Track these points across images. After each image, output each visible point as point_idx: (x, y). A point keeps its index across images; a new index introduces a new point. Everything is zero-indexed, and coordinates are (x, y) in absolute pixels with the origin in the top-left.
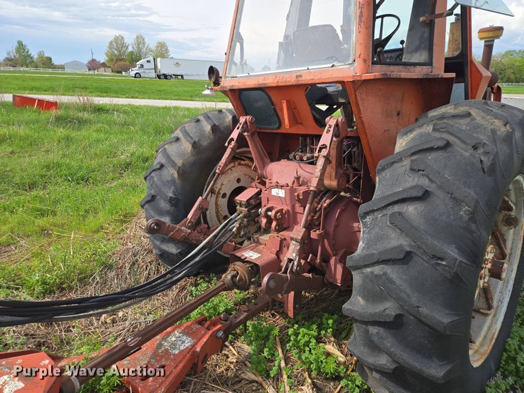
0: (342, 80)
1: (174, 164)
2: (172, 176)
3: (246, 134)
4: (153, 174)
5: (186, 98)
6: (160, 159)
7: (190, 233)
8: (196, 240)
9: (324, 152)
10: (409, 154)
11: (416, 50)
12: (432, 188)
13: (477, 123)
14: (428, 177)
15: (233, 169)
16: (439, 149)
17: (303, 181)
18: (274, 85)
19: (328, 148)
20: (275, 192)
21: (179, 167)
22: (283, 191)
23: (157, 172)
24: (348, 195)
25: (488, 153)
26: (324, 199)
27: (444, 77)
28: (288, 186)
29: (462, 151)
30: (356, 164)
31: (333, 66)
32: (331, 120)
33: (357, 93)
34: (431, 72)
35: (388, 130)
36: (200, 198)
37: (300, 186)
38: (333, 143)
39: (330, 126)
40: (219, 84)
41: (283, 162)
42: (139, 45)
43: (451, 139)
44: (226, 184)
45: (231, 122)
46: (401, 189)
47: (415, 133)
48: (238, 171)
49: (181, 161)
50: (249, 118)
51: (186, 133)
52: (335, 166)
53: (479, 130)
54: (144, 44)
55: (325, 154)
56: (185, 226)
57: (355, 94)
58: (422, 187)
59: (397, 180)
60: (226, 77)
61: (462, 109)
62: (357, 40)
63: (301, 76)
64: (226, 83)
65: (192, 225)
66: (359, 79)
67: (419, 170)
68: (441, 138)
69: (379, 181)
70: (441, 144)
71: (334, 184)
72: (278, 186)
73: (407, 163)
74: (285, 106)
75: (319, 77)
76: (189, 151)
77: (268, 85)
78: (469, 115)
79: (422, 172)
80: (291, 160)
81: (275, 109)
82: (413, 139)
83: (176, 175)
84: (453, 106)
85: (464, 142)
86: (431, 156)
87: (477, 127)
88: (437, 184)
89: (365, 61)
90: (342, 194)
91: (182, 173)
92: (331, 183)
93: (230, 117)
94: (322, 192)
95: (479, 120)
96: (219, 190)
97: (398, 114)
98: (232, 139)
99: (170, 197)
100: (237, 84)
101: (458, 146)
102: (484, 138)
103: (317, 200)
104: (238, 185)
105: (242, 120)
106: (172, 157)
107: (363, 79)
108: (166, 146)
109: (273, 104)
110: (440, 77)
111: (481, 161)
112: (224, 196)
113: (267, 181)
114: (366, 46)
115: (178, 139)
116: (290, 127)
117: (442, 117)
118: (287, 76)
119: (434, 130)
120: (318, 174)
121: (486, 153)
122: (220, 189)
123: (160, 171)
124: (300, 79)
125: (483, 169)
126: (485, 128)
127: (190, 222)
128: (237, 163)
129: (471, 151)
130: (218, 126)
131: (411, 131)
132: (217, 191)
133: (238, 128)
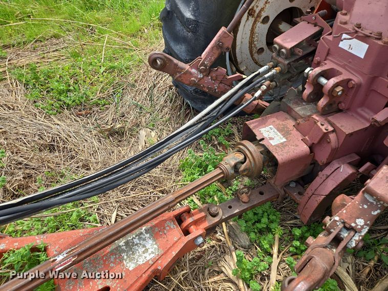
7: (200, 79)
8: (208, 88)
22: (365, 46)
28: (380, 39)
36: (222, 30)
56: (198, 69)
65: (205, 70)
72: (358, 34)
96: (260, 12)
112: (266, 19)
122: (262, 10)
127: (203, 64)
132: (257, 12)
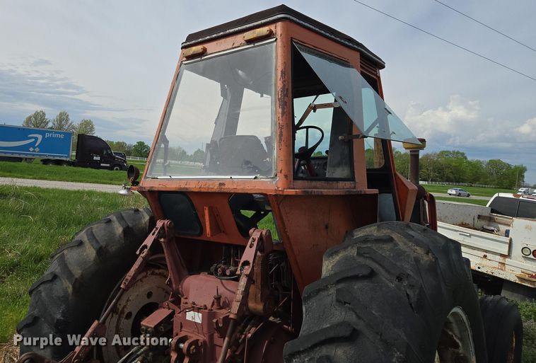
0: (265, 192)
1: (70, 275)
2: (65, 291)
3: (162, 240)
4: (41, 288)
5: (104, 181)
6: (54, 267)
9: (247, 270)
10: (335, 281)
11: (339, 165)
12: (360, 326)
13: (400, 249)
14: (356, 313)
15: (144, 280)
16: (364, 278)
17: (224, 302)
18: (196, 190)
19: (251, 265)
20: (191, 316)
21: (76, 279)
22: (200, 315)
23: (48, 286)
24: (278, 321)
25: (413, 286)
26: (249, 326)
27: (368, 193)
28: (206, 309)
29: (388, 282)
30: (285, 282)
31: (256, 178)
32: (255, 232)
33: (280, 207)
34: (355, 188)
35: (317, 245)
36: (96, 323)
37: (221, 308)
38: (257, 258)
39: (254, 240)
40: (138, 183)
41: (203, 277)
42: (61, 122)
43: (375, 266)
44: (133, 300)
45: (148, 224)
46: (328, 326)
47: (340, 255)
48: (150, 283)
49: (80, 272)
50: (166, 222)
51: (92, 236)
52: (260, 286)
53: (403, 257)
54: (67, 121)
55: (248, 272)
57: (279, 208)
58: (349, 325)
59: (324, 313)
60: (146, 177)
61: (384, 232)
62: (278, 157)
63: (224, 184)
64: (146, 183)
66: (281, 193)
67: (345, 303)
68: (366, 266)
69: (306, 311)
70: (366, 272)
71: (260, 307)
72: (194, 308)
73: (332, 291)
74: (206, 212)
75: (242, 187)
76: (92, 259)
77: (189, 190)
78: (391, 240)
79: (348, 305)
80: (212, 274)
81: (196, 214)
82: (339, 261)
83: (70, 290)
84: (376, 227)
85: (388, 271)
86: (357, 286)
87: (400, 254)
88: (364, 321)
89: (286, 176)
90: (271, 319)
91: (79, 286)
92: (256, 306)
93: (147, 218)
94: (246, 316)
95: (401, 245)
96: (123, 308)
97: (327, 227)
98: (145, 247)
99: (58, 320)
100: (156, 186)
101: (383, 276)
102: (408, 268)
103: (239, 328)
104: (148, 301)
105: (159, 224)
106: (70, 266)
107: (285, 194)
108: (65, 252)
109: (195, 209)
110: (363, 193)
111: (408, 295)
112: (129, 315)
113: (183, 300)
114: (286, 163)
115: (81, 243)
116: (212, 236)
117: (365, 240)
118: (211, 182)
119: (358, 254)
120: (239, 297)
121: (411, 286)
122: (125, 307)
123: (51, 284)
124: (223, 187)
125: (411, 304)
126: (408, 256)
127: (77, 357)
128: (149, 272)
129: (396, 282)
130: (132, 228)
131: (336, 252)
132: (120, 309)
133: (153, 234)
